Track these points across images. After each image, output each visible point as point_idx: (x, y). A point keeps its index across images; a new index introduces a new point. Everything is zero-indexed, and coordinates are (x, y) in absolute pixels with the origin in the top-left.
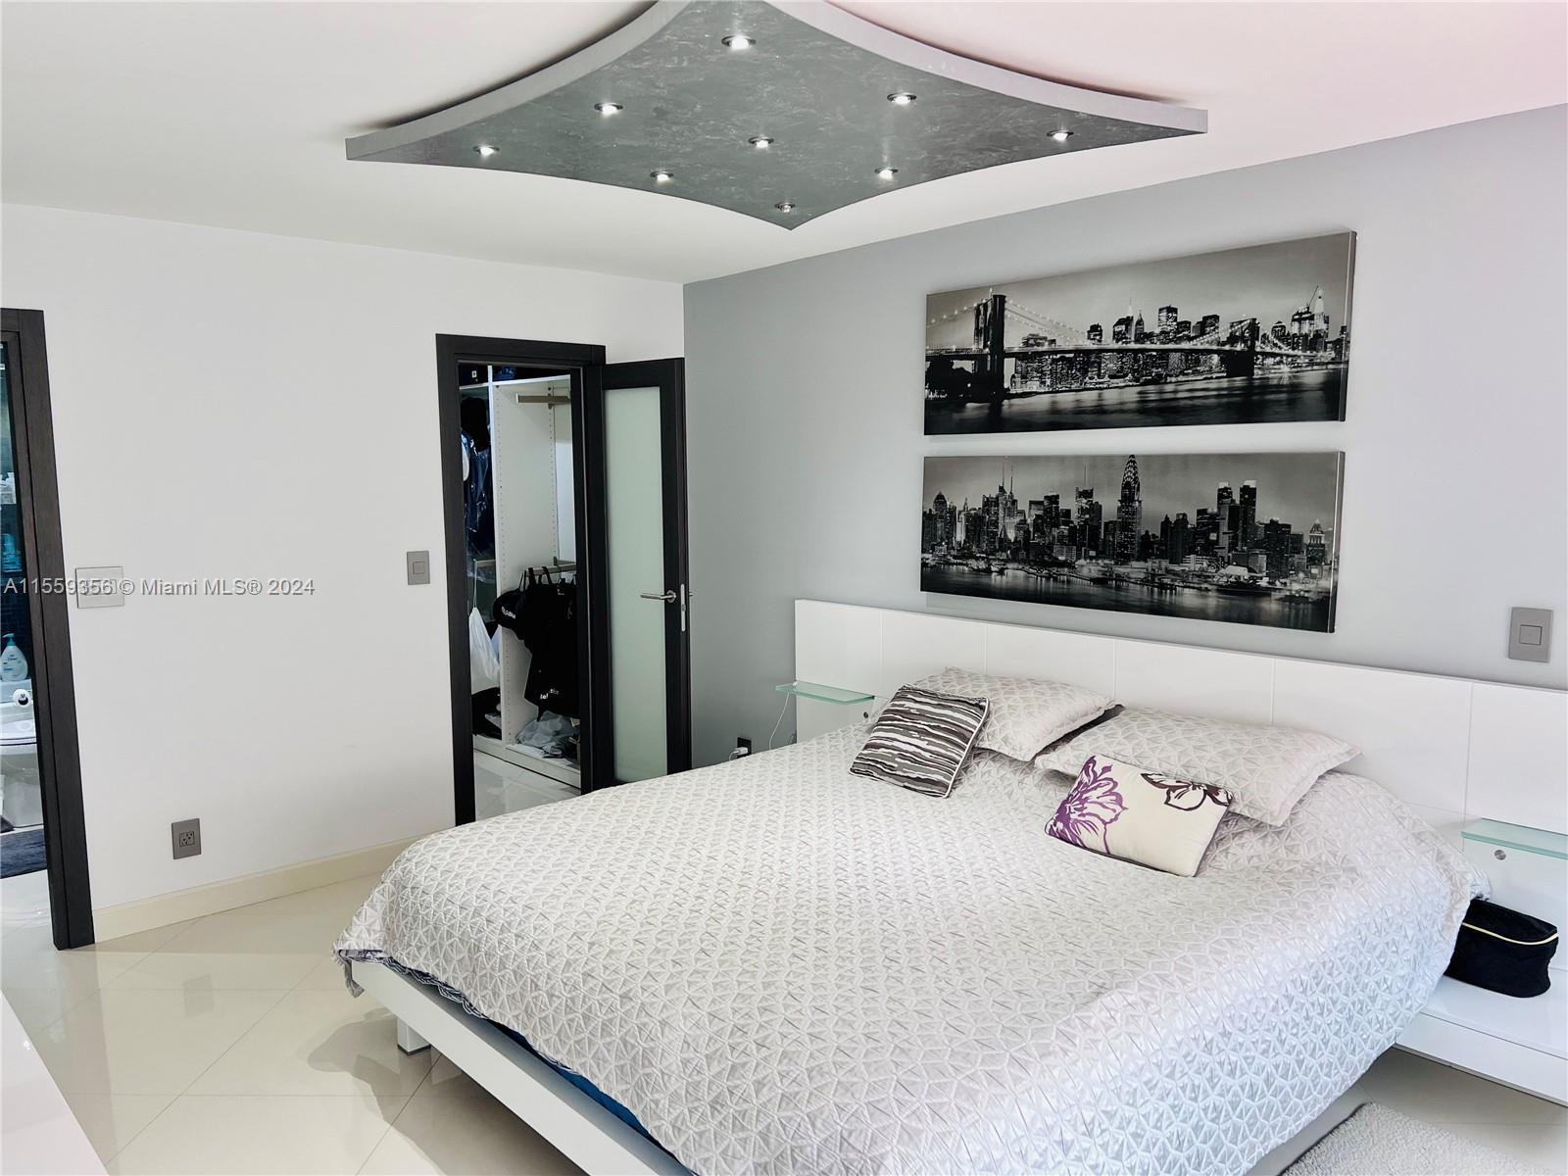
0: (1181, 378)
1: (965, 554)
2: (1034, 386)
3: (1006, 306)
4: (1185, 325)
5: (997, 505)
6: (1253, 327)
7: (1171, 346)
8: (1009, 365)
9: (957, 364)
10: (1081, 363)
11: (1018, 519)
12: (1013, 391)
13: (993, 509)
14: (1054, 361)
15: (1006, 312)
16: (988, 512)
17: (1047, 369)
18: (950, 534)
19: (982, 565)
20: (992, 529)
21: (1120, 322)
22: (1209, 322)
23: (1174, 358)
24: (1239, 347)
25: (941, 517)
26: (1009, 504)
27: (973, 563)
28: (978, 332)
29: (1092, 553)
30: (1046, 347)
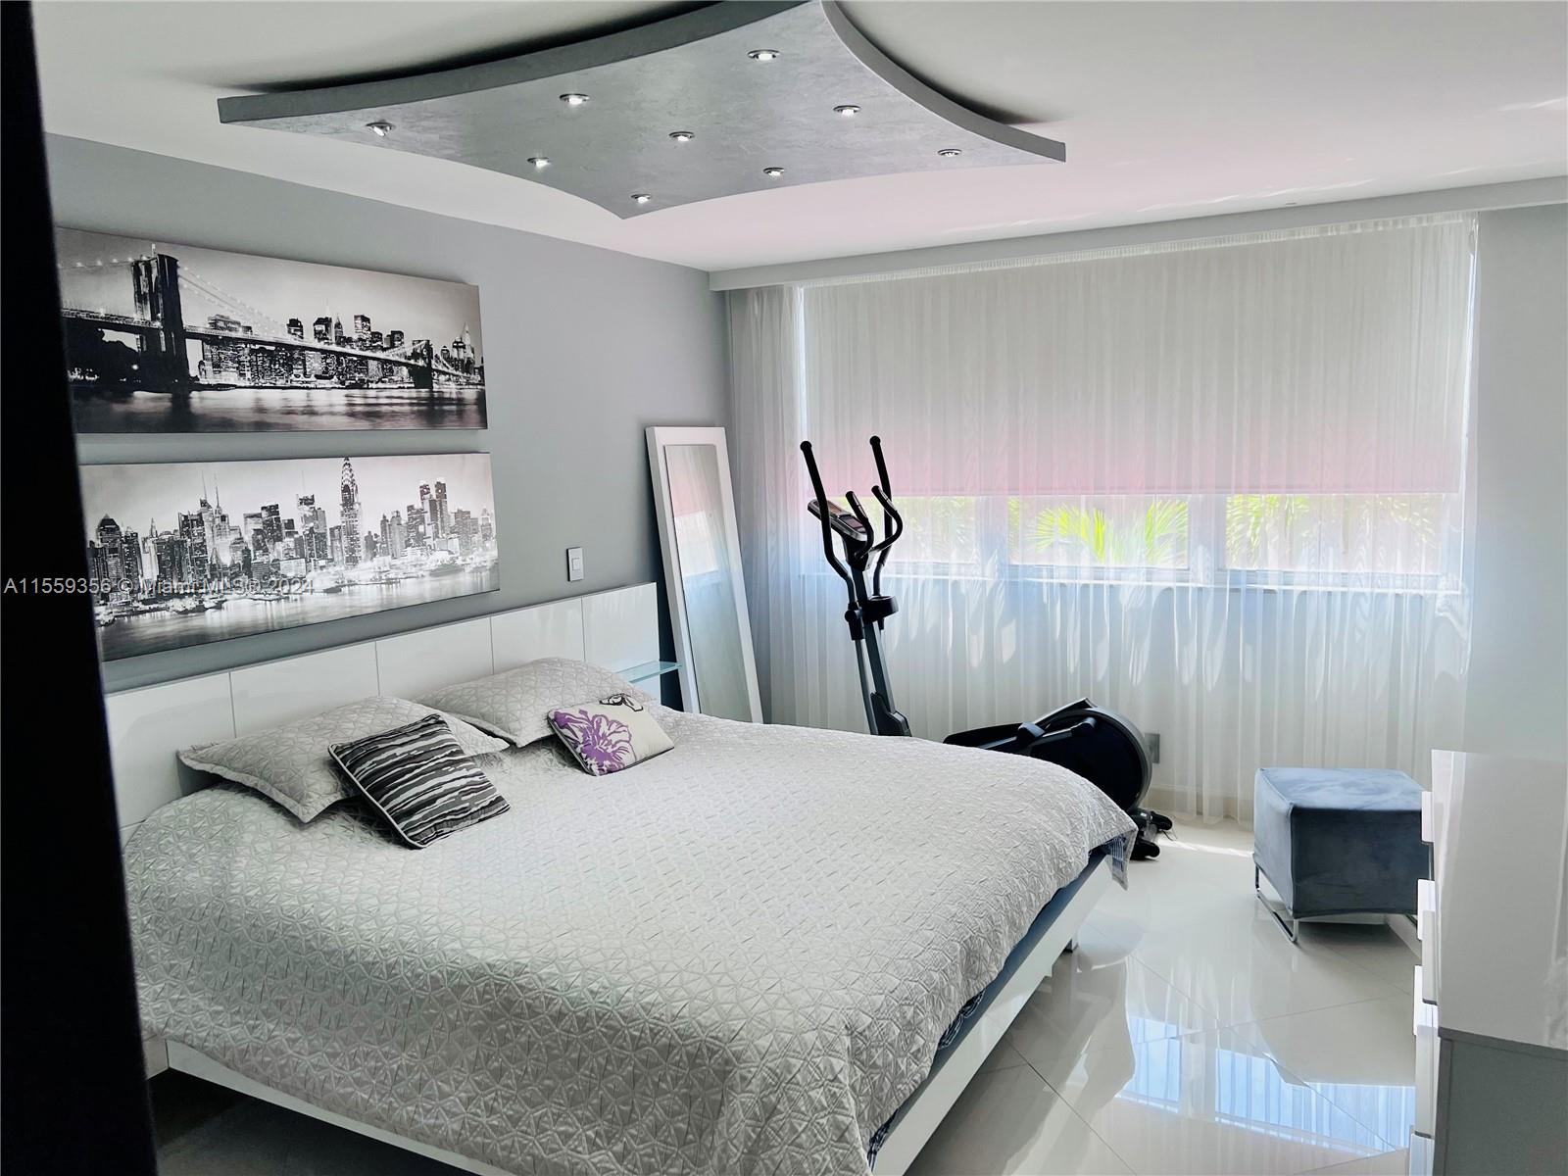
0: (380, 385)
2: (230, 377)
3: (179, 272)
4: (377, 336)
5: (200, 522)
6: (428, 347)
7: (368, 353)
8: (194, 350)
9: (110, 336)
10: (277, 359)
11: (233, 537)
12: (203, 381)
13: (196, 530)
14: (252, 351)
15: (180, 281)
16: (188, 533)
17: (245, 358)
18: (132, 571)
19: (190, 603)
20: (198, 554)
21: (319, 321)
22: (396, 337)
23: (372, 365)
24: (421, 363)
25: (114, 550)
26: (218, 521)
27: (177, 604)
28: (140, 298)
29: (322, 562)
30: (240, 334)
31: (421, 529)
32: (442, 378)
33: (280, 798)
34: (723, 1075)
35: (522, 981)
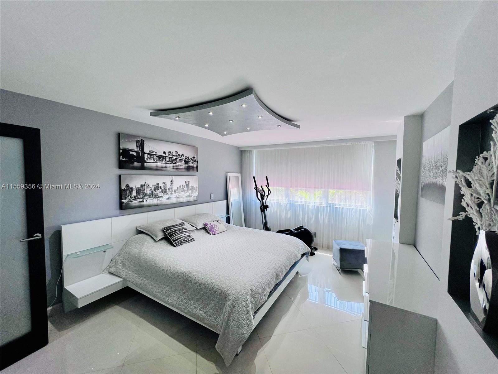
0: (179, 163)
1: (136, 198)
2: (152, 161)
3: (145, 142)
4: (179, 155)
5: (144, 186)
6: (188, 157)
7: (177, 158)
8: (146, 156)
9: (131, 153)
10: (162, 158)
11: (150, 189)
12: (147, 161)
13: (143, 187)
14: (156, 157)
15: (145, 144)
16: (142, 188)
17: (155, 158)
18: (131, 194)
19: (141, 200)
20: (143, 191)
21: (169, 152)
22: (182, 155)
23: (178, 160)
24: (187, 160)
25: (128, 190)
26: (148, 186)
27: (139, 200)
28: (137, 146)
29: (166, 194)
30: (154, 153)
31: (184, 189)
32: (190, 163)
33: (153, 236)
34: (225, 298)
35: (190, 275)
